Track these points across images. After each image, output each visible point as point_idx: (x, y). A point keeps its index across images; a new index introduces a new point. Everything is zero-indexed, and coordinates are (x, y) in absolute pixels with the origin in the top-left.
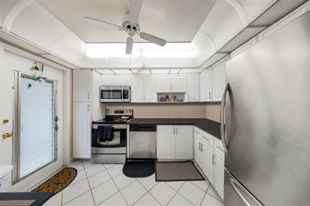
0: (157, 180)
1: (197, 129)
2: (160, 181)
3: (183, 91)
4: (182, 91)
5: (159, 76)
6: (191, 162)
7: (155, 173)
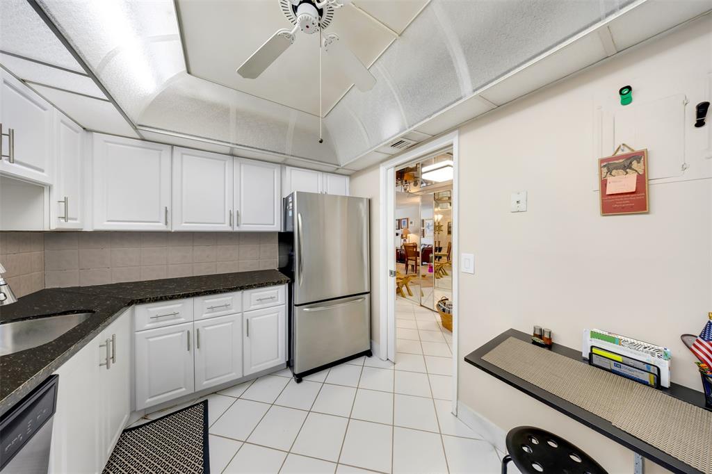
3: (42, 181)
4: (34, 178)
6: (126, 431)
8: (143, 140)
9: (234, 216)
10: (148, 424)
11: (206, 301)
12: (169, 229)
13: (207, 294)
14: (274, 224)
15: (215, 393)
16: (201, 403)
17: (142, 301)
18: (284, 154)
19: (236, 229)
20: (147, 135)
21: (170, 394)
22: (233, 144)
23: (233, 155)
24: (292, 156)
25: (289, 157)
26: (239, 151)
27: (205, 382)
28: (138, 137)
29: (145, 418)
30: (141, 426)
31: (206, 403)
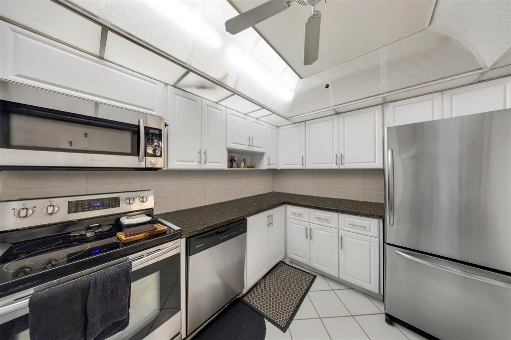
0: (284, 329)
1: (295, 209)
2: (288, 324)
3: (262, 151)
4: (260, 151)
5: (231, 114)
6: (282, 263)
7: (266, 320)
8: (294, 123)
9: (340, 158)
10: (291, 266)
11: (316, 213)
12: (304, 168)
13: (315, 209)
14: (375, 162)
15: (323, 276)
16: (313, 275)
17: (288, 203)
18: (380, 94)
19: (341, 167)
20: (295, 121)
21: (300, 258)
22: (333, 106)
23: (338, 113)
24: (388, 92)
25: (387, 94)
26: (341, 109)
27: (315, 264)
28: (291, 123)
29: (291, 263)
30: (289, 265)
31: (315, 277)
